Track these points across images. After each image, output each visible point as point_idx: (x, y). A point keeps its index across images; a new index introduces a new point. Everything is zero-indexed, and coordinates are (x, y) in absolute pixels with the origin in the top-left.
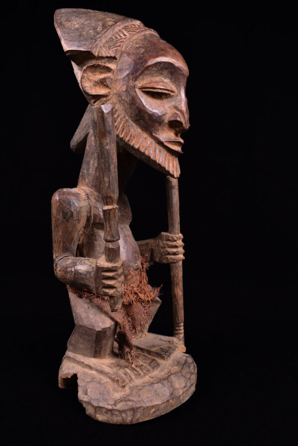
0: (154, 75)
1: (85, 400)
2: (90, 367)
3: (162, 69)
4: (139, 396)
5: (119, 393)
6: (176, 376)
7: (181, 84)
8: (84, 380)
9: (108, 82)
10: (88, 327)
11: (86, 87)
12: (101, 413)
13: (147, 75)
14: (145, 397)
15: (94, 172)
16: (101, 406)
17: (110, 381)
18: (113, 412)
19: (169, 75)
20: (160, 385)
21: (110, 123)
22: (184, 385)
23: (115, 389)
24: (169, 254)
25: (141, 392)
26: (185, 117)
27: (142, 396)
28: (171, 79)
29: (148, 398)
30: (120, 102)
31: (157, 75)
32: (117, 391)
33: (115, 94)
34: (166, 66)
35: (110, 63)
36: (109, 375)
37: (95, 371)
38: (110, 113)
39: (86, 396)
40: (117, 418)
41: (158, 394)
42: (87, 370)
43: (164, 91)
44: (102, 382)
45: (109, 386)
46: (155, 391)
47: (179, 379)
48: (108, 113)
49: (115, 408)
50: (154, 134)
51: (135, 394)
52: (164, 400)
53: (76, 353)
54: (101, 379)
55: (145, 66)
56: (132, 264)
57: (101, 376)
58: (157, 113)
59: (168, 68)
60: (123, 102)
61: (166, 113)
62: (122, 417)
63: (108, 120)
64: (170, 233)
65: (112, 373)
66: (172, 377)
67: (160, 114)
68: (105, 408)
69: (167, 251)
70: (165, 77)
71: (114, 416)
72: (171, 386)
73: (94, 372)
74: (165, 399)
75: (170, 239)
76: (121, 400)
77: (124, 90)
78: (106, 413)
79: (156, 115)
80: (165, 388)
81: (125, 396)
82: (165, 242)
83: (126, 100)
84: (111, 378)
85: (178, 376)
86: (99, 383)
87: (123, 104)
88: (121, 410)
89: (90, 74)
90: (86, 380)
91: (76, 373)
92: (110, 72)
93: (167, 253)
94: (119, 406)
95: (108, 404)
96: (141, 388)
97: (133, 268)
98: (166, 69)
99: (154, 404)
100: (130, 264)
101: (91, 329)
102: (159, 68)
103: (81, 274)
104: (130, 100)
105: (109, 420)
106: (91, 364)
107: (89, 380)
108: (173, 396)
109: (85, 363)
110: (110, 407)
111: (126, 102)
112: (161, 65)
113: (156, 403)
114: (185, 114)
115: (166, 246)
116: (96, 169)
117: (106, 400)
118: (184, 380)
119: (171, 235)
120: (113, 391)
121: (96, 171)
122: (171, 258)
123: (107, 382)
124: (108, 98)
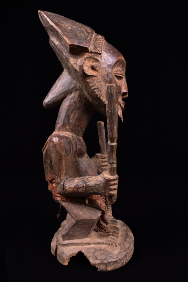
1: (97, 263)
2: (89, 244)
4: (125, 247)
5: (116, 250)
8: (90, 253)
9: (98, 68)
10: (87, 219)
11: (85, 69)
12: (111, 266)
13: (115, 66)
14: (127, 247)
15: (74, 122)
16: (110, 261)
17: (107, 246)
18: (117, 262)
20: (128, 238)
23: (112, 249)
24: (103, 166)
25: (124, 245)
28: (122, 69)
30: (103, 81)
31: (118, 66)
32: (115, 250)
33: (101, 76)
35: (97, 57)
36: (104, 243)
37: (93, 244)
39: (97, 261)
40: (119, 264)
41: (130, 243)
42: (87, 246)
44: (103, 249)
45: (108, 249)
46: (128, 242)
49: (118, 259)
51: (123, 247)
53: (71, 240)
54: (100, 247)
57: (99, 246)
60: (105, 81)
61: (122, 88)
62: (122, 262)
64: (103, 154)
65: (105, 241)
66: (128, 232)
68: (111, 262)
69: (102, 165)
71: (118, 264)
72: (131, 237)
73: (92, 246)
75: (103, 157)
76: (119, 254)
77: (106, 74)
78: (113, 264)
81: (120, 250)
82: (100, 160)
83: (107, 80)
84: (106, 244)
86: (101, 250)
87: (105, 82)
88: (121, 259)
89: (87, 62)
90: (91, 252)
91: (80, 251)
92: (98, 62)
93: (102, 166)
94: (120, 257)
95: (114, 259)
96: (123, 243)
101: (89, 220)
102: (120, 63)
103: (91, 186)
104: (109, 80)
105: (116, 267)
106: (88, 242)
107: (93, 251)
109: (83, 242)
110: (115, 260)
111: (107, 81)
112: (120, 61)
115: (101, 162)
116: (76, 120)
117: (111, 257)
119: (103, 155)
120: (112, 250)
121: (75, 121)
122: (104, 168)
123: (105, 248)
124: (97, 78)
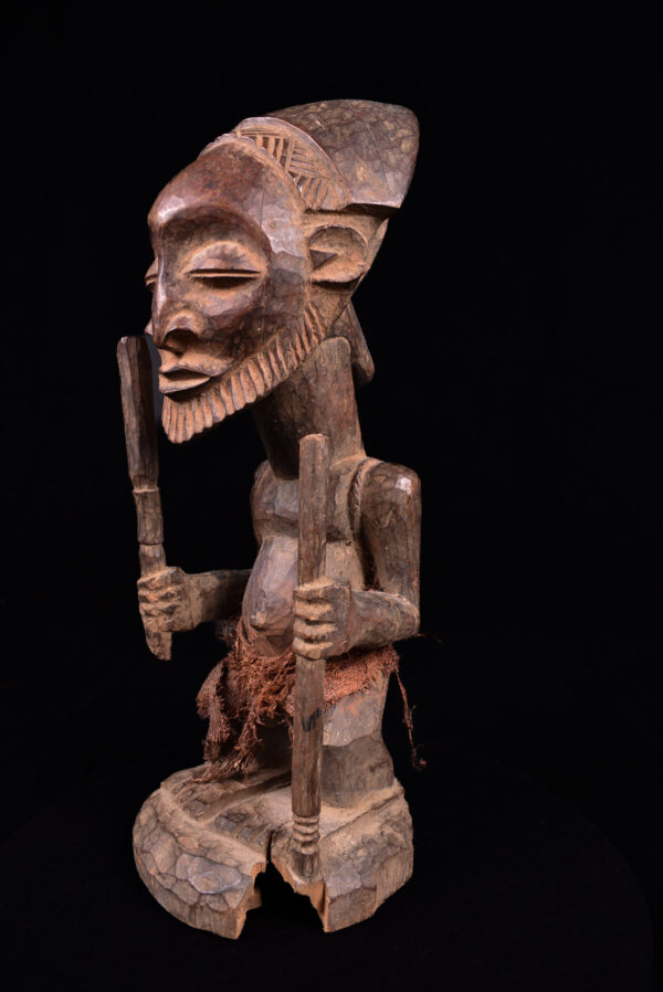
47: (170, 855)
85: (174, 851)
118: (170, 868)
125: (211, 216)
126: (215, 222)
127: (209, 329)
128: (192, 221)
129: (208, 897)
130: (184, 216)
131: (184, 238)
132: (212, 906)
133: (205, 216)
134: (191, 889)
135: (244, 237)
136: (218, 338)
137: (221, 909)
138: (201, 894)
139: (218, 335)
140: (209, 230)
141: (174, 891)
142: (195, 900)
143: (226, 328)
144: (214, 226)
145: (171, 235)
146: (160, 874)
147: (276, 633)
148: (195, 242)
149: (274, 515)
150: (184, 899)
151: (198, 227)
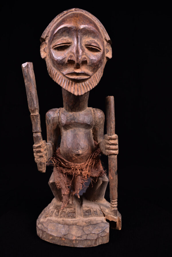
0: (59, 38)
3: (62, 33)
4: (48, 225)
5: (43, 220)
6: (78, 227)
7: (75, 36)
9: (45, 50)
13: (56, 39)
14: (50, 227)
19: (67, 34)
20: (62, 226)
21: (26, 72)
22: (80, 235)
25: (50, 224)
26: (75, 56)
27: (49, 226)
28: (69, 36)
29: (51, 229)
31: (61, 37)
32: (43, 218)
34: (64, 30)
38: (26, 67)
41: (57, 230)
43: (61, 45)
46: (57, 228)
47: (78, 230)
48: (25, 67)
50: (61, 72)
51: (47, 223)
52: (58, 235)
55: (54, 35)
56: (74, 151)
58: (59, 59)
59: (65, 30)
61: (65, 57)
62: (39, 233)
63: (25, 70)
66: (74, 226)
67: (61, 59)
70: (65, 36)
72: (68, 231)
74: (60, 235)
76: (41, 223)
79: (59, 60)
80: (63, 229)
82: (105, 141)
85: (79, 228)
88: (39, 228)
92: (46, 44)
93: (106, 148)
96: (52, 222)
97: (75, 153)
98: (64, 31)
99: (51, 234)
100: (73, 150)
102: (61, 33)
108: (66, 237)
112: (61, 30)
113: (53, 234)
114: (75, 54)
118: (82, 233)
125: (93, 31)
126: (93, 33)
127: (91, 62)
128: (88, 30)
129: (100, 234)
130: (87, 28)
131: (85, 35)
132: (102, 236)
133: (91, 30)
134: (94, 235)
135: (99, 40)
136: (92, 66)
137: (105, 235)
138: (98, 234)
139: (92, 65)
140: (91, 35)
141: (88, 238)
142: (97, 237)
143: (95, 63)
144: (92, 34)
145: (82, 32)
146: (78, 237)
147: (85, 155)
148: (87, 37)
149: (75, 122)
150: (92, 239)
151: (89, 33)
